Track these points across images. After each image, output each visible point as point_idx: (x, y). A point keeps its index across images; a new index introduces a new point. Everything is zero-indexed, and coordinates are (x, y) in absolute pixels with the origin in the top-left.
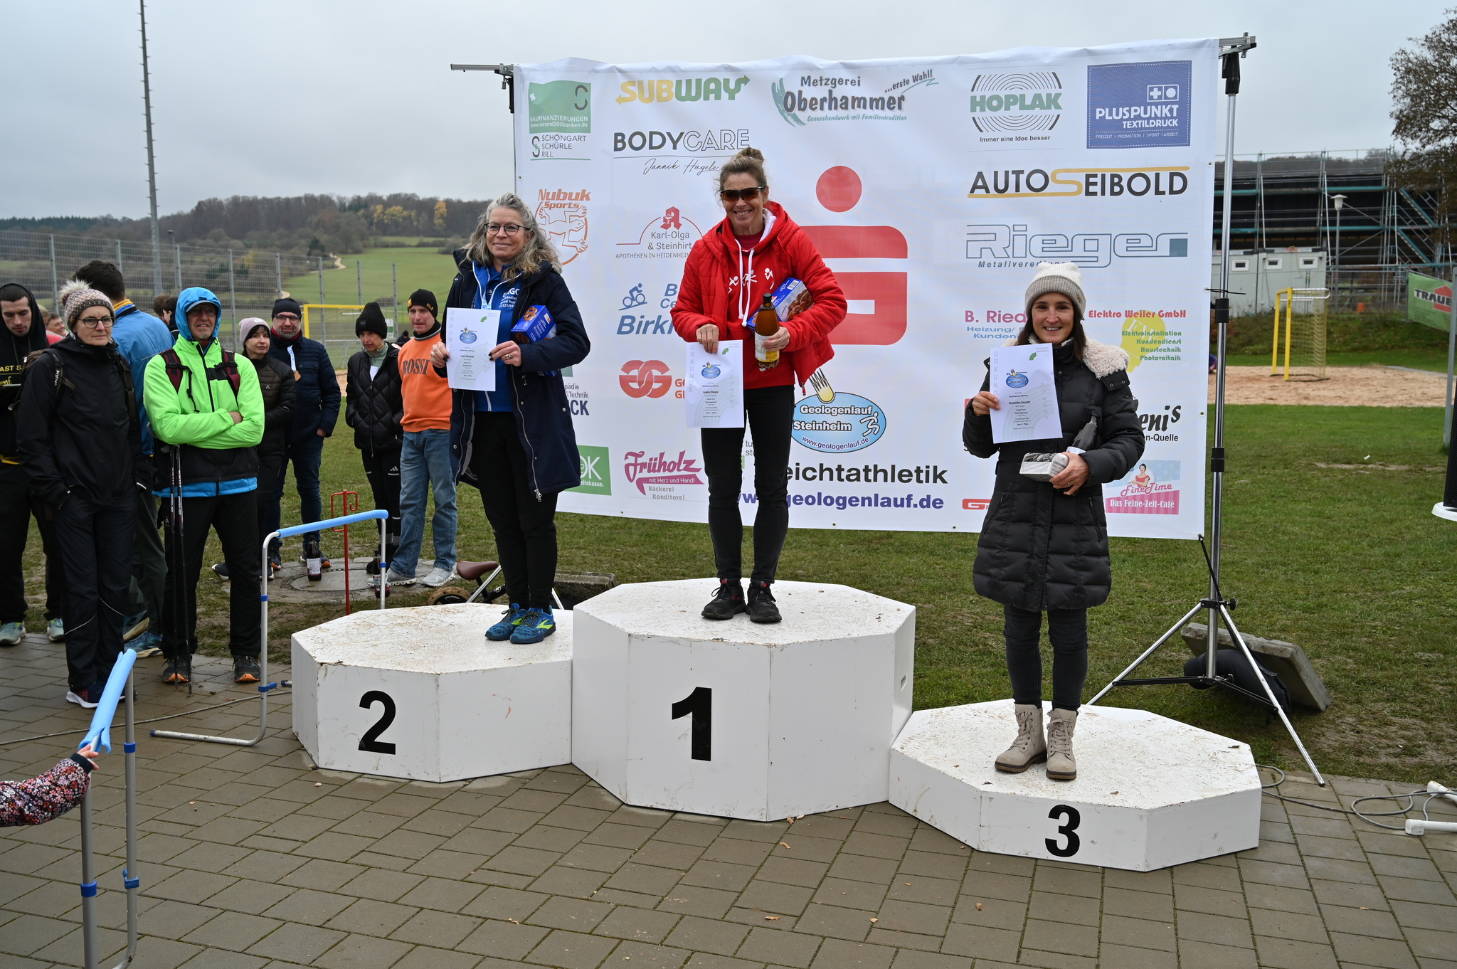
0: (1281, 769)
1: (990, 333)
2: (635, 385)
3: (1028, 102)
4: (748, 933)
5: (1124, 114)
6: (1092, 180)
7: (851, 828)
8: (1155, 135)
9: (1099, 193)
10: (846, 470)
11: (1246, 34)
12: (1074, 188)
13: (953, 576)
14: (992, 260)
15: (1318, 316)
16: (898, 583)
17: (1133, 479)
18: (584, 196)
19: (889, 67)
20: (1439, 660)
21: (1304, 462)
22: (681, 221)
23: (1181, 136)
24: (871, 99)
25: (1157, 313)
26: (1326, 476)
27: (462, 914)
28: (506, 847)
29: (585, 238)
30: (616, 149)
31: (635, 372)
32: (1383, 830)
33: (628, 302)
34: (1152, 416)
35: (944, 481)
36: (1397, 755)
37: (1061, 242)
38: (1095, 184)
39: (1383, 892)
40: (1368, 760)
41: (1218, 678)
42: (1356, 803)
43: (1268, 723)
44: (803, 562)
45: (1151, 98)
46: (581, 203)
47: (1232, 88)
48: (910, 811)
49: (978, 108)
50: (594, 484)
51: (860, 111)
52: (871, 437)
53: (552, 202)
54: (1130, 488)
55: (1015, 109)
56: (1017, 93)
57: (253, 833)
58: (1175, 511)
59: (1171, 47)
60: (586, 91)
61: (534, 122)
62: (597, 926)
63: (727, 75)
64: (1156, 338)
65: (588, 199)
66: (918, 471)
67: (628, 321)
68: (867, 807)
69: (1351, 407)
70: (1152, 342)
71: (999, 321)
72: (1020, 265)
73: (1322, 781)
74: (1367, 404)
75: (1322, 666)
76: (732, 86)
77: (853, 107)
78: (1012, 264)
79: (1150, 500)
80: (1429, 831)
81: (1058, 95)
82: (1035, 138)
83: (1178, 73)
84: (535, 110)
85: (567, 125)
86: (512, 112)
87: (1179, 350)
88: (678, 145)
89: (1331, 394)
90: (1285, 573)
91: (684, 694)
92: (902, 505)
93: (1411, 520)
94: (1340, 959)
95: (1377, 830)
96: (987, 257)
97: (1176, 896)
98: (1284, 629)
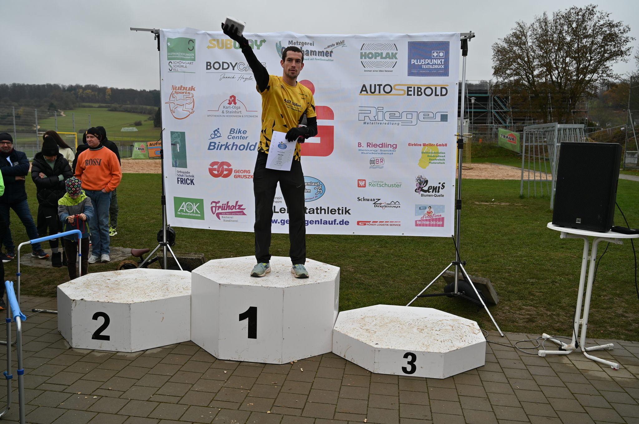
0: (486, 330)
1: (368, 152)
2: (216, 172)
3: (384, 56)
4: (282, 419)
5: (422, 62)
6: (410, 89)
7: (318, 365)
8: (435, 71)
9: (413, 95)
10: (308, 209)
11: (471, 32)
12: (402, 92)
13: (343, 250)
14: (369, 121)
16: (321, 254)
17: (426, 212)
18: (192, 89)
19: (326, 38)
20: (536, 282)
21: (470, 202)
22: (237, 101)
23: (445, 72)
24: (318, 51)
25: (436, 144)
26: (480, 207)
27: (149, 418)
28: (166, 383)
29: (193, 108)
30: (207, 69)
31: (216, 167)
32: (530, 355)
33: (213, 136)
34: (434, 187)
35: (349, 214)
36: (527, 322)
37: (397, 114)
38: (411, 91)
39: (536, 382)
40: (517, 325)
41: (459, 293)
42: (516, 344)
44: (280, 245)
45: (434, 56)
46: (191, 92)
47: (465, 53)
48: (342, 356)
49: (363, 57)
50: (196, 215)
51: (314, 57)
52: (319, 195)
53: (178, 91)
54: (425, 216)
55: (379, 59)
56: (379, 52)
57: (43, 382)
58: (443, 225)
59: (441, 35)
60: (193, 42)
61: (170, 55)
62: (213, 419)
63: (256, 38)
64: (435, 155)
65: (194, 90)
66: (339, 209)
67: (213, 144)
68: (324, 355)
69: (483, 180)
70: (433, 156)
71: (372, 147)
72: (381, 124)
73: (502, 335)
74: (489, 178)
75: (493, 286)
76: (258, 43)
77: (311, 55)
78: (377, 123)
79: (433, 221)
80: (548, 356)
81: (396, 53)
82: (387, 71)
83: (444, 46)
84: (170, 50)
85: (185, 57)
86: (159, 50)
87: (444, 160)
88: (236, 68)
89: (474, 174)
90: (472, 247)
91: (245, 310)
92: (332, 224)
93: (515, 225)
94: (527, 414)
95: (527, 355)
96: (367, 120)
97: (457, 389)
98: (476, 271)
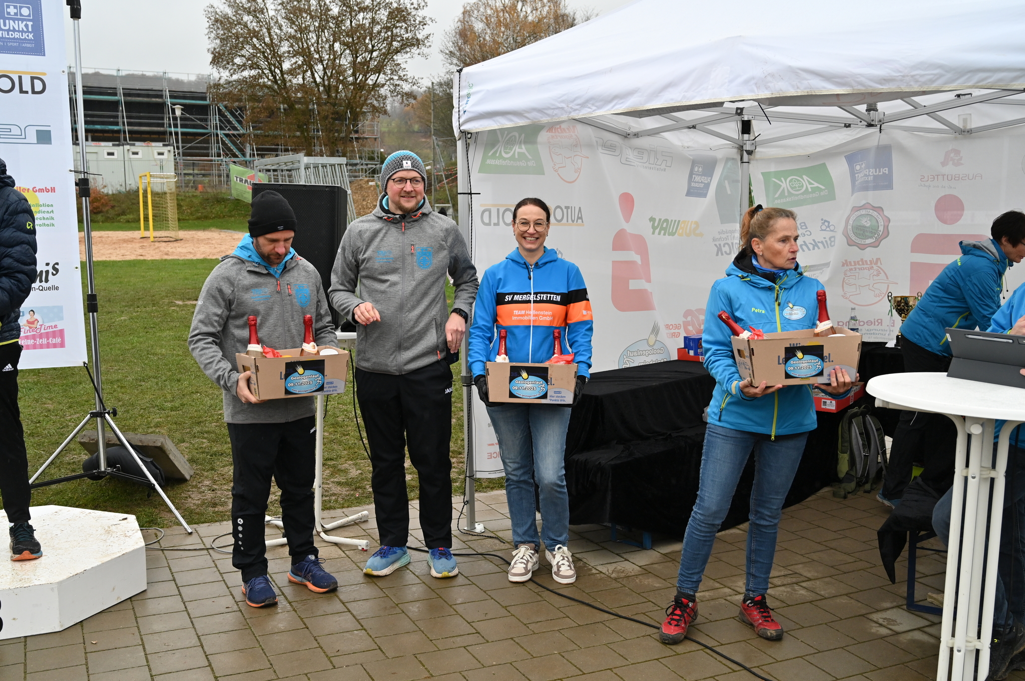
0: (162, 528)
15: (171, 193)
23: (37, 48)
25: (31, 189)
26: (182, 310)
39: (234, 598)
40: (221, 509)
41: (109, 470)
42: (214, 541)
43: (148, 497)
45: (9, 13)
47: (76, 14)
58: (62, 345)
69: (198, 260)
73: (190, 531)
74: (209, 258)
75: (186, 448)
79: (41, 338)
87: (53, 219)
89: (184, 251)
94: (207, 653)
97: (86, 642)
